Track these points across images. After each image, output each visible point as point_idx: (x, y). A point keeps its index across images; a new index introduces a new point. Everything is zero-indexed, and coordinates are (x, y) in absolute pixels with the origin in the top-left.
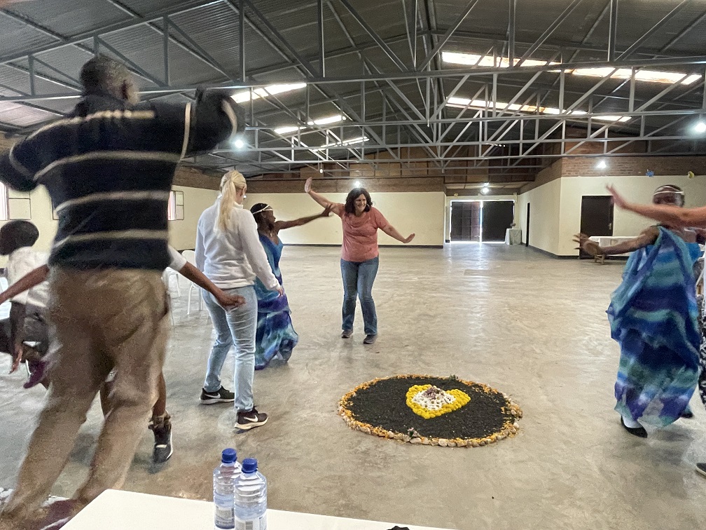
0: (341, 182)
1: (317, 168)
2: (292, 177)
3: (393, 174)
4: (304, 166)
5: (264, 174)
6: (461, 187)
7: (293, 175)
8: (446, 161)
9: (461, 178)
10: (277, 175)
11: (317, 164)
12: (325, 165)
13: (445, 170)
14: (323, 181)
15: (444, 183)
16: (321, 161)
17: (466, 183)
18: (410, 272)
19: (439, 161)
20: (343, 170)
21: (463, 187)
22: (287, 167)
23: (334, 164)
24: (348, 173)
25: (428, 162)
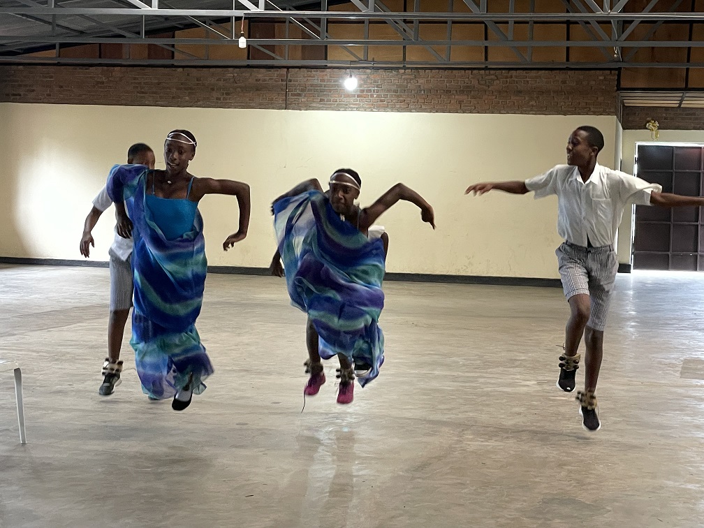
0: (300, 77)
1: (229, 32)
2: (150, 57)
3: (459, 56)
4: (188, 24)
5: (63, 45)
6: (669, 101)
7: (153, 51)
8: (627, 22)
9: (672, 73)
10: (101, 50)
11: (227, 19)
12: (255, 25)
13: (623, 49)
14: (246, 73)
15: (619, 88)
16: (240, 13)
17: (687, 89)
18: (512, 362)
19: (605, 22)
20: (306, 42)
21: (673, 103)
22: (134, 24)
23: (281, 21)
24: (323, 52)
25: (568, 23)
